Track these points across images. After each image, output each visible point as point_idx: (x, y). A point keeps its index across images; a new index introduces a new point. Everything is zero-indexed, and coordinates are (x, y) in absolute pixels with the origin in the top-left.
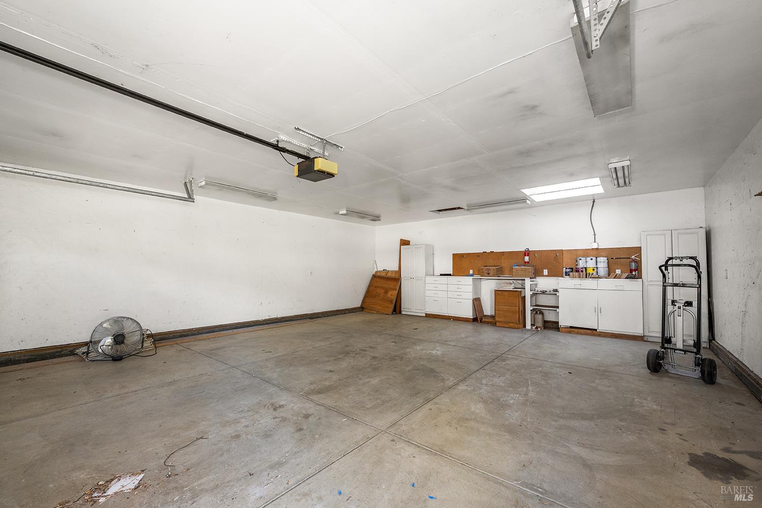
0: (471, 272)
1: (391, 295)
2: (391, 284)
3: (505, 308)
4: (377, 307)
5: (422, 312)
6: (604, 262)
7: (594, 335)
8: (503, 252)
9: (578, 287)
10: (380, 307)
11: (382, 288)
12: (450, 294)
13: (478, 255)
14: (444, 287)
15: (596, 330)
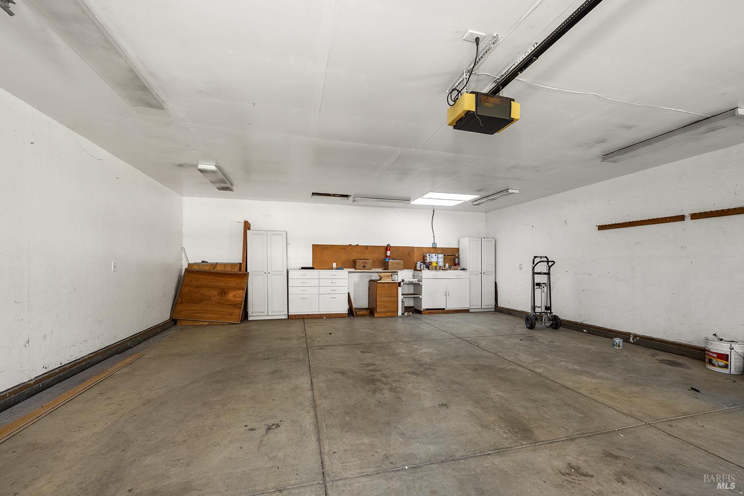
0: (334, 265)
1: (235, 296)
2: (232, 282)
3: (386, 299)
4: (209, 315)
5: (281, 313)
6: (442, 258)
7: (444, 313)
8: (367, 246)
9: (435, 277)
10: (215, 316)
11: (215, 288)
12: (322, 290)
13: (344, 248)
14: (316, 283)
15: (444, 309)
